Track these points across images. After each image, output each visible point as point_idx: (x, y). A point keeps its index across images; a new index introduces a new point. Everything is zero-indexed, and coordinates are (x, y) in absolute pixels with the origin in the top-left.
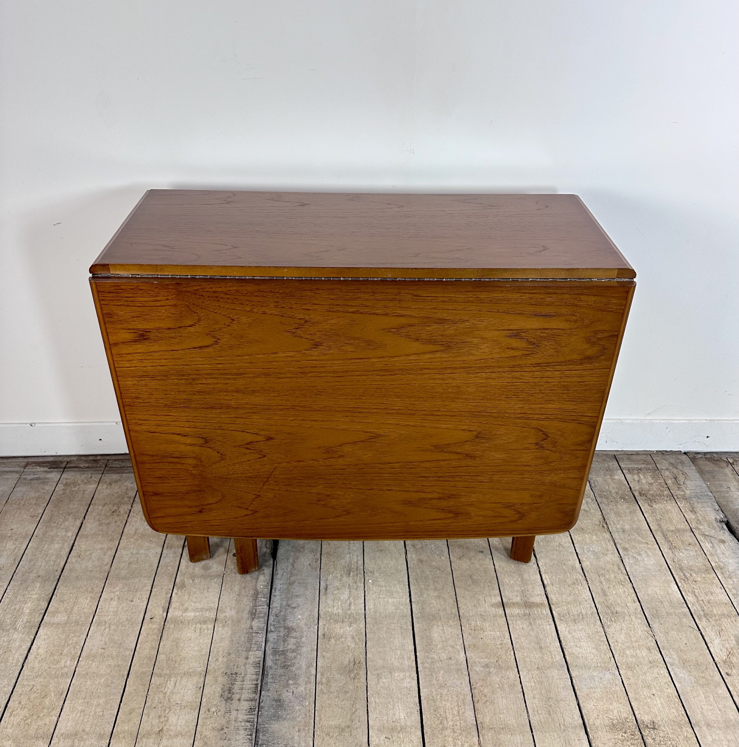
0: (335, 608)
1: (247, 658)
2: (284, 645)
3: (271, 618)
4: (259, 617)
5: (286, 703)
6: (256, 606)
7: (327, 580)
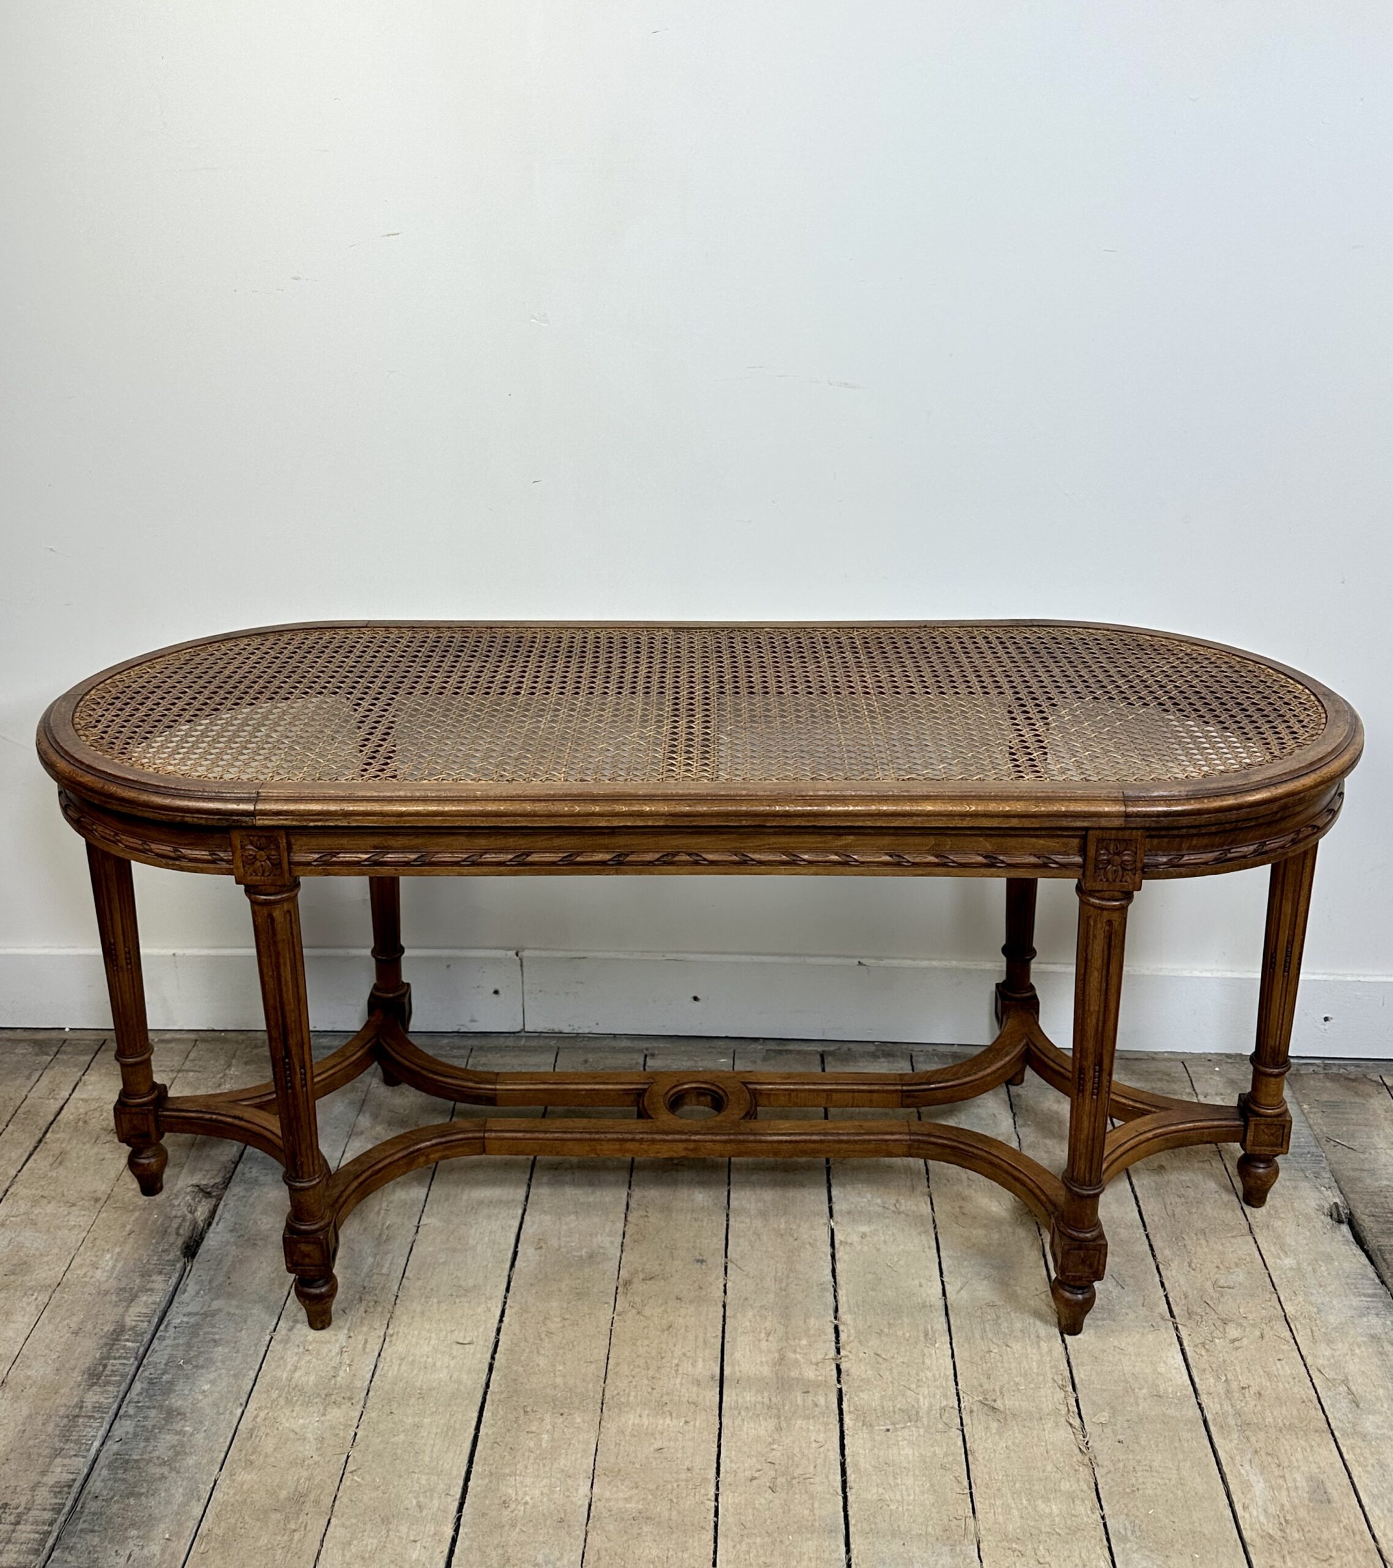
1: (44, 1473)
2: (145, 1447)
3: (137, 1386)
4: (107, 1383)
6: (108, 1358)
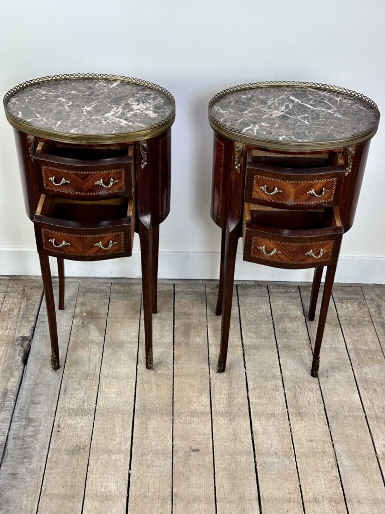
0: (71, 405)
2: (24, 432)
4: (6, 410)
5: (20, 476)
6: (5, 401)
7: (67, 382)
